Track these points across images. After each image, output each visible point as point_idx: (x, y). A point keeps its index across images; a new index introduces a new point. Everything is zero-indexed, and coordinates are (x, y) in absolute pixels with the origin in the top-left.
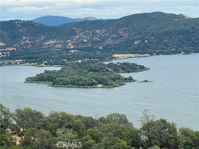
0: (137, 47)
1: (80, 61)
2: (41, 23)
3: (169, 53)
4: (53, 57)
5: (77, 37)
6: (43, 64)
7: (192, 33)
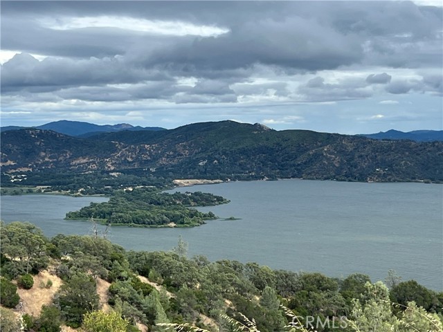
0: (204, 170)
1: (131, 189)
2: (65, 134)
3: (248, 179)
4: (91, 182)
5: (119, 155)
6: (79, 193)
7: (277, 152)
